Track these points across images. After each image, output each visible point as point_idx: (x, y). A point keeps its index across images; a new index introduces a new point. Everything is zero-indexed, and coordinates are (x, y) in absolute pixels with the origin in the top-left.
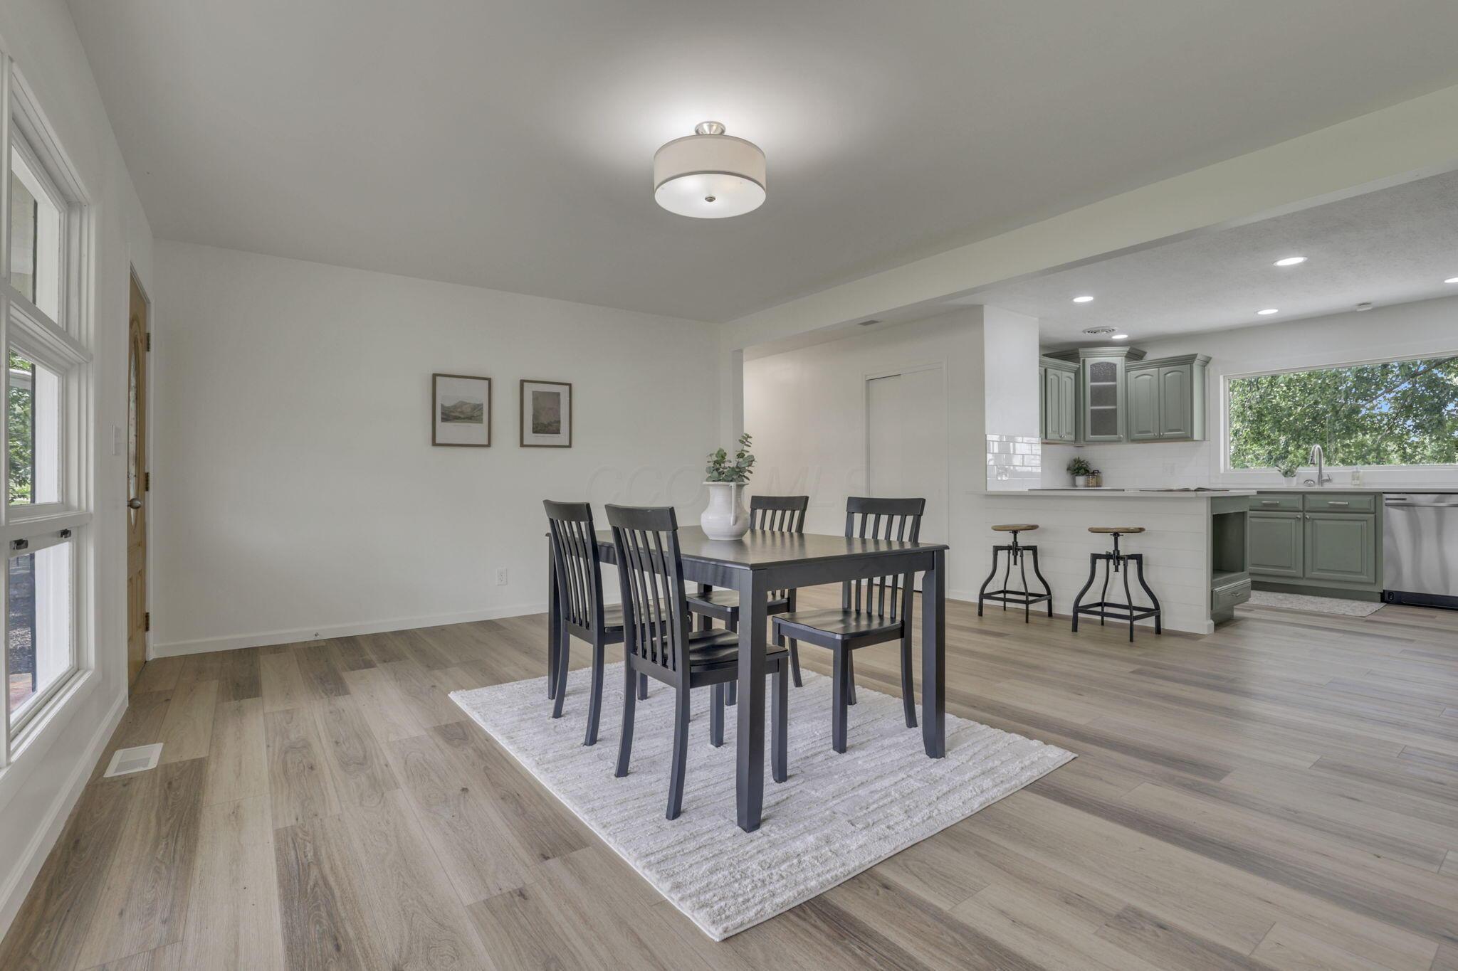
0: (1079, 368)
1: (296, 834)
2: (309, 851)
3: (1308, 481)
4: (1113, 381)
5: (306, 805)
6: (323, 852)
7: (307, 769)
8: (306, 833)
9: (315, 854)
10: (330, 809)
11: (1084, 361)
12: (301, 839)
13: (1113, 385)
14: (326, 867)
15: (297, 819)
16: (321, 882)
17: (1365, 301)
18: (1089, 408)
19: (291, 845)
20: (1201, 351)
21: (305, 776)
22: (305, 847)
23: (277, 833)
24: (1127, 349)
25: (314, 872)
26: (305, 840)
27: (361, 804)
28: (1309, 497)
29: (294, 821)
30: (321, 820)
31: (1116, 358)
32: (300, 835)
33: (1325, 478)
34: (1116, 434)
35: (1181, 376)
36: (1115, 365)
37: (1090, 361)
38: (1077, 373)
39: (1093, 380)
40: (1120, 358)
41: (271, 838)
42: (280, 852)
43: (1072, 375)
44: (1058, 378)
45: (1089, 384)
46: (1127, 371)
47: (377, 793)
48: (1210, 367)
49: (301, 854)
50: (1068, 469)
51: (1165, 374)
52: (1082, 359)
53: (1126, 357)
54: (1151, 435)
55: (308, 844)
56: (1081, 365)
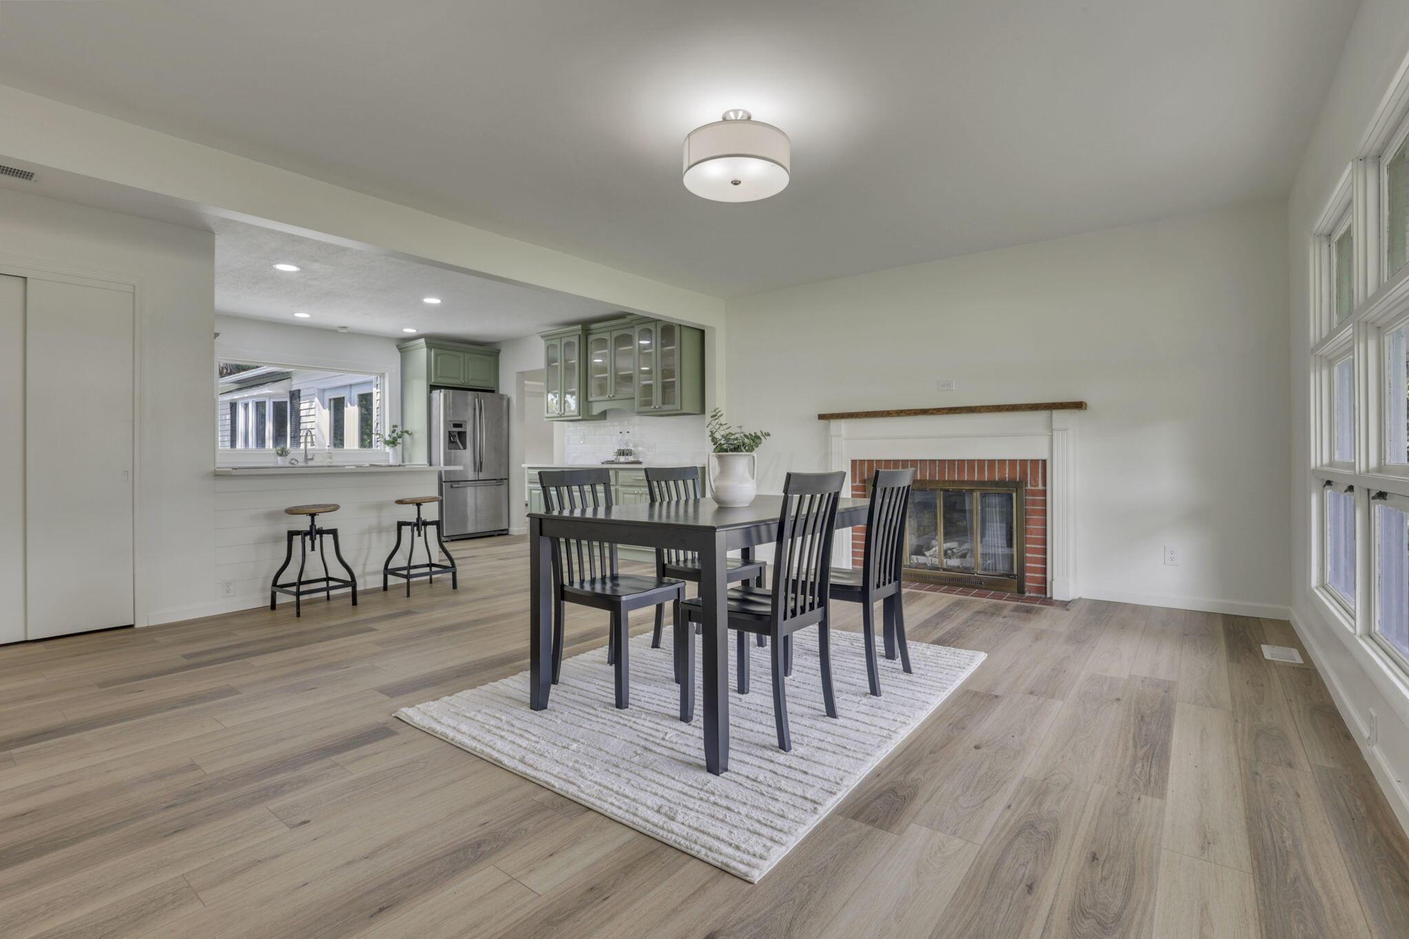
1: (1145, 785)
2: (1139, 767)
5: (1124, 809)
6: (1127, 762)
7: (1102, 859)
8: (1135, 782)
9: (1135, 764)
10: (1102, 792)
12: (1142, 780)
14: (1131, 752)
15: (1139, 799)
16: (1139, 746)
19: (1152, 779)
21: (1109, 849)
22: (1141, 772)
23: (1162, 796)
25: (1141, 753)
26: (1139, 778)
27: (1071, 781)
29: (1143, 797)
30: (1117, 787)
32: (1141, 783)
41: (1169, 793)
42: (1164, 780)
47: (1048, 783)
49: (1147, 768)
55: (1137, 773)
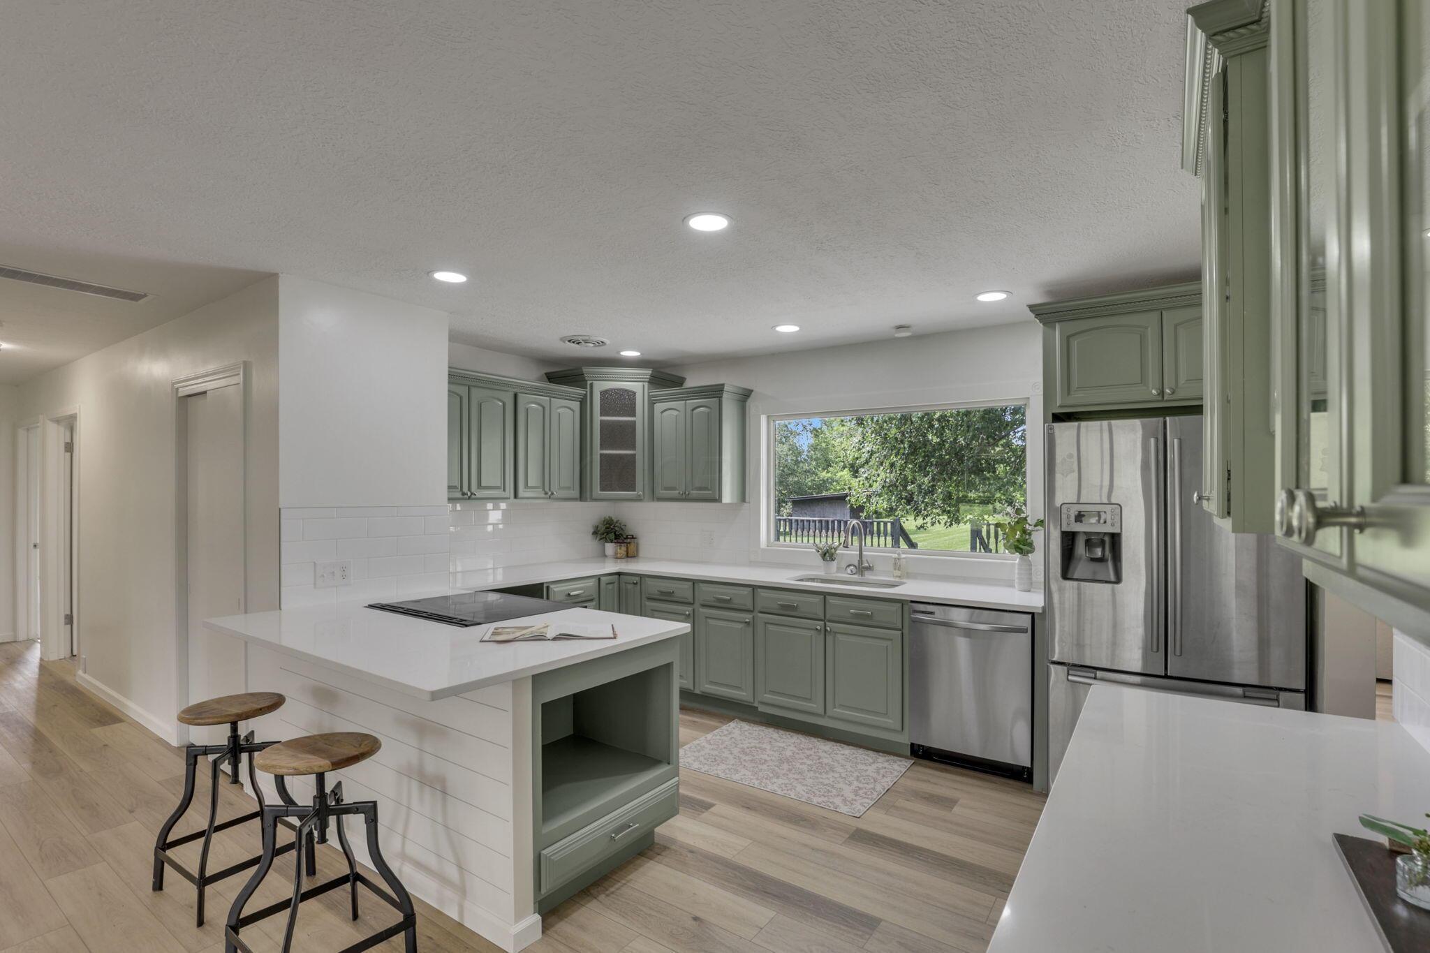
0: (586, 395)
3: (851, 565)
4: (630, 416)
11: (591, 385)
13: (632, 421)
17: (902, 323)
18: (598, 451)
20: (731, 381)
24: (649, 372)
28: (831, 600)
31: (635, 384)
33: (866, 564)
34: (635, 491)
35: (708, 413)
36: (634, 393)
37: (600, 386)
38: (583, 402)
39: (604, 412)
40: (641, 384)
43: (576, 405)
44: (544, 408)
45: (598, 418)
46: (652, 404)
48: (751, 404)
50: (595, 533)
51: (693, 410)
52: (589, 382)
53: (649, 382)
54: (675, 493)
56: (588, 390)
